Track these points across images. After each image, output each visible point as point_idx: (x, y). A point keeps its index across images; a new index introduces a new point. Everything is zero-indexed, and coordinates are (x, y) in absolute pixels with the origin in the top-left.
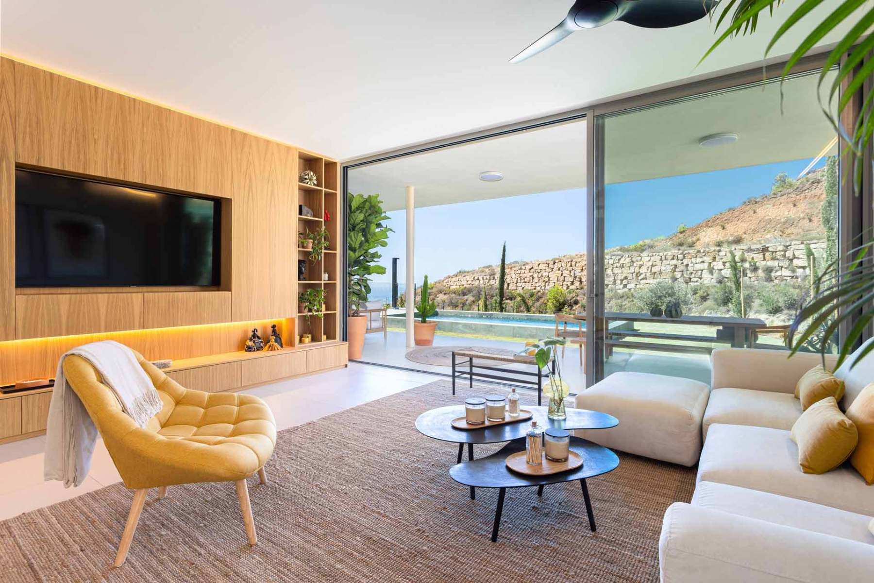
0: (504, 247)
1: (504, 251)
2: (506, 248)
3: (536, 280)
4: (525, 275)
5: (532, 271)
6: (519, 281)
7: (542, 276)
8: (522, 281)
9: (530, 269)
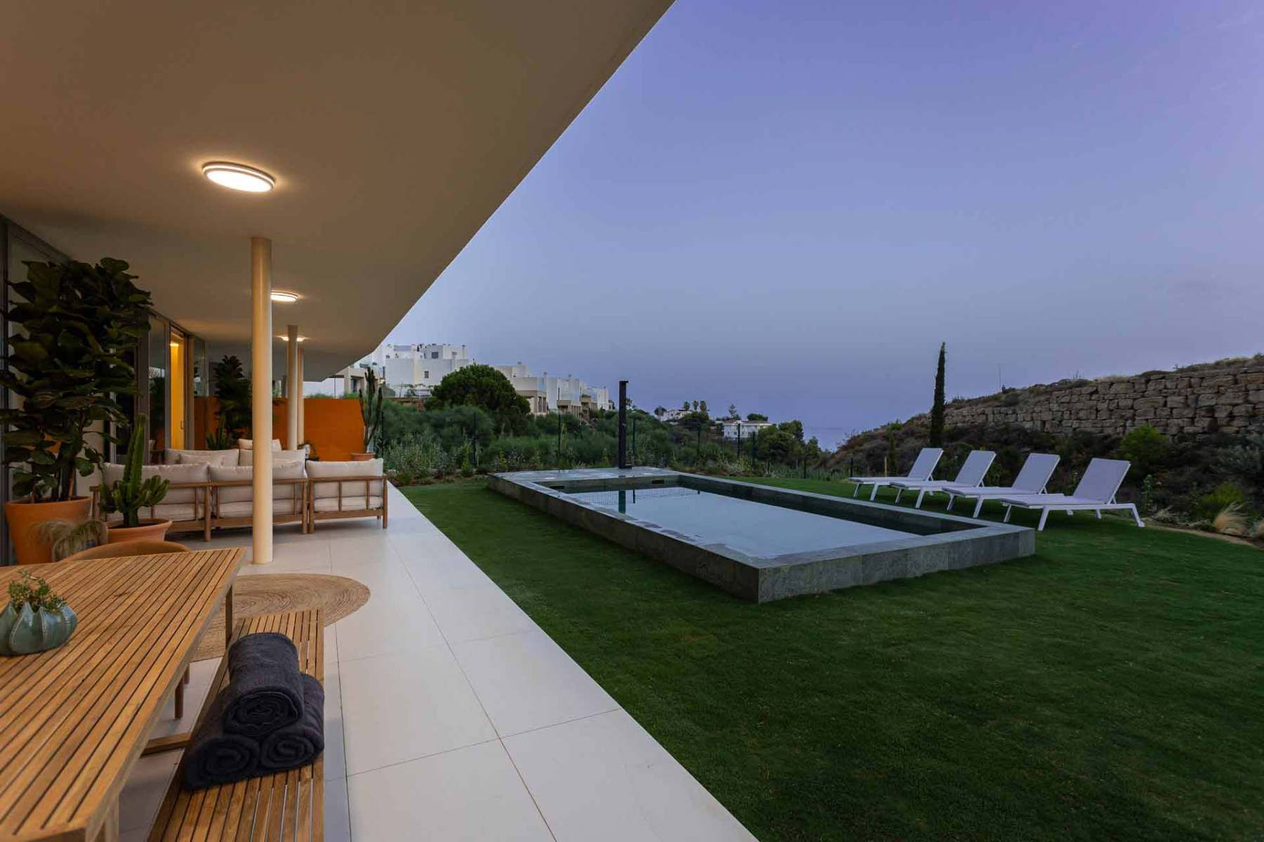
0: (942, 353)
1: (941, 369)
2: (946, 356)
3: (1104, 415)
4: (1079, 406)
5: (1094, 397)
6: (1066, 416)
7: (1118, 407)
8: (1073, 416)
9: (1091, 394)
